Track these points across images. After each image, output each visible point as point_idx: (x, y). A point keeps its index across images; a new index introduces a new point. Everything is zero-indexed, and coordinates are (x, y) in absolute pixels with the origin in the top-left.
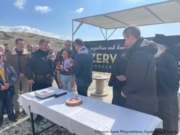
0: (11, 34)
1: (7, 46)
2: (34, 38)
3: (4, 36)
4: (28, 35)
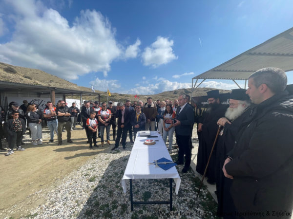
1: (158, 101)
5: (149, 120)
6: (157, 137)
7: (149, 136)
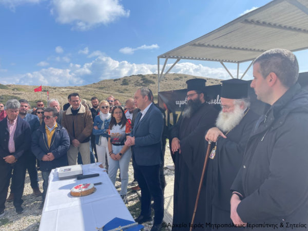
0: (151, 77)
1: (93, 101)
2: (182, 80)
3: (142, 81)
4: (173, 77)
5: (76, 141)
6: (97, 175)
7: (80, 177)
